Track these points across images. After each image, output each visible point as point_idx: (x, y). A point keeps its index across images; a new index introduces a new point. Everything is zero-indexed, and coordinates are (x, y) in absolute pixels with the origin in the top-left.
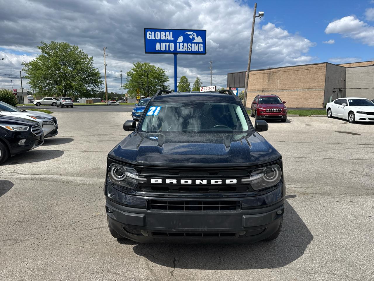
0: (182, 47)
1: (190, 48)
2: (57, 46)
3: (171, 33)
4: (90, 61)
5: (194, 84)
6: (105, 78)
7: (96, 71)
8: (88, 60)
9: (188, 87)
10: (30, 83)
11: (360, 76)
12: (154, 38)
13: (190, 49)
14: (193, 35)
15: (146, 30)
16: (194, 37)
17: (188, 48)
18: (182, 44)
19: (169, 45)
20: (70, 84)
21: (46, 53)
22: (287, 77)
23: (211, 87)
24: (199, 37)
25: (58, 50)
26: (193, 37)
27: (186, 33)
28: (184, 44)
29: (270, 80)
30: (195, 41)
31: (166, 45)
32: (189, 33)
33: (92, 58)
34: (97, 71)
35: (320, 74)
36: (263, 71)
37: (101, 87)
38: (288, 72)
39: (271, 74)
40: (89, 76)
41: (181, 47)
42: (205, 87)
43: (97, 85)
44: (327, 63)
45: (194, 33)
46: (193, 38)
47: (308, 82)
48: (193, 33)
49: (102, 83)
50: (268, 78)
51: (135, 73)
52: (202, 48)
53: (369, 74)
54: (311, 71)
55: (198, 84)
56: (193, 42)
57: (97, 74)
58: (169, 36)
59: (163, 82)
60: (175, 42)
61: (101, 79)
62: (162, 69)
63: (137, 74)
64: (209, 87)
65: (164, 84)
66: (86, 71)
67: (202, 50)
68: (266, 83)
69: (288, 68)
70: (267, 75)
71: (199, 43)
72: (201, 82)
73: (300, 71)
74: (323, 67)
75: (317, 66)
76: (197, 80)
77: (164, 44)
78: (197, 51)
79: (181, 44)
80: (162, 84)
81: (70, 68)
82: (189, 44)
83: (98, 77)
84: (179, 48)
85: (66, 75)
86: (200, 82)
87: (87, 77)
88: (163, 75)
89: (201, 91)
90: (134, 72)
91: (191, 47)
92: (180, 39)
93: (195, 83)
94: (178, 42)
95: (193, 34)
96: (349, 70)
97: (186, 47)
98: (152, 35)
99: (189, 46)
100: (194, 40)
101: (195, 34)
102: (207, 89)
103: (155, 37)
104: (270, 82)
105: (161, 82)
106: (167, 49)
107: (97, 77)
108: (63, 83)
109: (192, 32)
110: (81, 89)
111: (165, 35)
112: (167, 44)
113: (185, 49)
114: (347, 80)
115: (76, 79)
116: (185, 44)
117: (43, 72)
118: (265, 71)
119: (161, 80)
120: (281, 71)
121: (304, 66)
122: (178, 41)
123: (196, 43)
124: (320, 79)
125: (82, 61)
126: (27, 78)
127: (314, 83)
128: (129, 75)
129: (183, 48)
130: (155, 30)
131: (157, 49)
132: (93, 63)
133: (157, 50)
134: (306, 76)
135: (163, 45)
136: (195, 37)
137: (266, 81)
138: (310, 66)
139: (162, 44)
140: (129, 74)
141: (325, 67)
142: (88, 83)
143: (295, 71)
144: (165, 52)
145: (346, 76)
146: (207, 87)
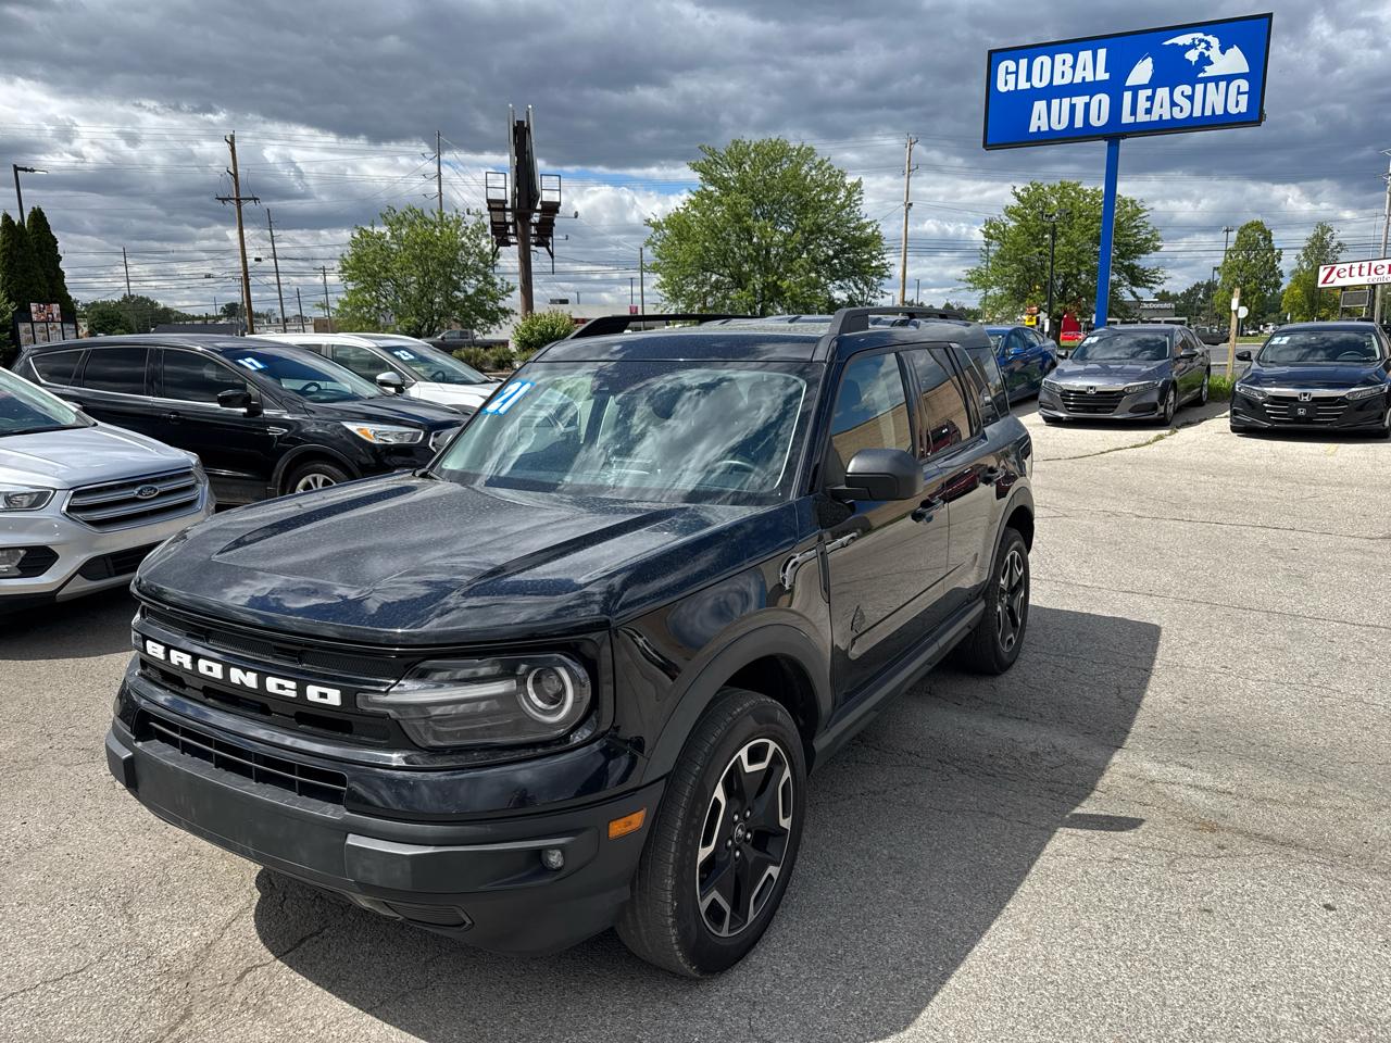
0: (1148, 104)
1: (1186, 104)
2: (749, 154)
3: (1102, 53)
4: (850, 194)
5: (1300, 252)
6: (903, 254)
7: (869, 230)
8: (842, 193)
9: (1273, 267)
10: (662, 285)
12: (1023, 85)
13: (1181, 111)
14: (1203, 45)
15: (995, 57)
16: (1207, 53)
17: (1173, 104)
18: (1149, 92)
19: (1087, 106)
20: (775, 282)
21: (713, 181)
23: (1375, 264)
24: (1235, 53)
25: (750, 166)
26: (1202, 54)
27: (1167, 43)
28: (1154, 93)
30: (1210, 71)
31: (1073, 107)
32: (1183, 40)
33: (858, 185)
34: (874, 232)
37: (880, 288)
40: (844, 251)
41: (1143, 104)
42: (1347, 266)
43: (866, 284)
45: (1210, 38)
46: (1205, 61)
48: (1206, 38)
49: (887, 273)
51: (1014, 226)
52: (1244, 99)
55: (1321, 250)
56: (1201, 75)
57: (872, 242)
58: (1091, 66)
59: (1132, 252)
60: (1115, 87)
61: (883, 258)
62: (1132, 202)
63: (1024, 226)
64: (1366, 264)
65: (1136, 262)
66: (832, 232)
67: (1243, 108)
71: (1229, 78)
72: (1340, 244)
76: (1316, 236)
77: (1066, 101)
78: (1219, 111)
79: (1143, 94)
80: (1126, 263)
81: (783, 228)
82: (1178, 91)
83: (874, 253)
84: (1134, 112)
85: (768, 252)
86: (1334, 244)
87: (836, 256)
88: (1136, 227)
89: (1324, 282)
90: (1012, 224)
91: (1191, 98)
92: (1142, 71)
93: (1304, 249)
94: (1129, 89)
95: (1201, 41)
97: (1163, 104)
98: (1016, 73)
99: (1177, 97)
100: (1207, 68)
101: (1214, 42)
102: (1355, 272)
103: (1029, 79)
105: (1122, 255)
106: (1079, 123)
107: (870, 253)
108: (757, 282)
109: (1200, 35)
110: (808, 300)
111: (1074, 67)
112: (1080, 101)
113: (1162, 111)
115: (796, 265)
116: (1163, 93)
117: (698, 248)
119: (1126, 245)
122: (1129, 83)
123: (1216, 79)
125: (823, 198)
126: (656, 269)
128: (991, 237)
129: (1148, 111)
130: (1030, 52)
131: (1033, 129)
132: (859, 202)
133: (1035, 130)
135: (1061, 106)
136: (1214, 53)
139: (1056, 103)
140: (993, 231)
142: (835, 275)
144: (1070, 136)
146: (1354, 265)
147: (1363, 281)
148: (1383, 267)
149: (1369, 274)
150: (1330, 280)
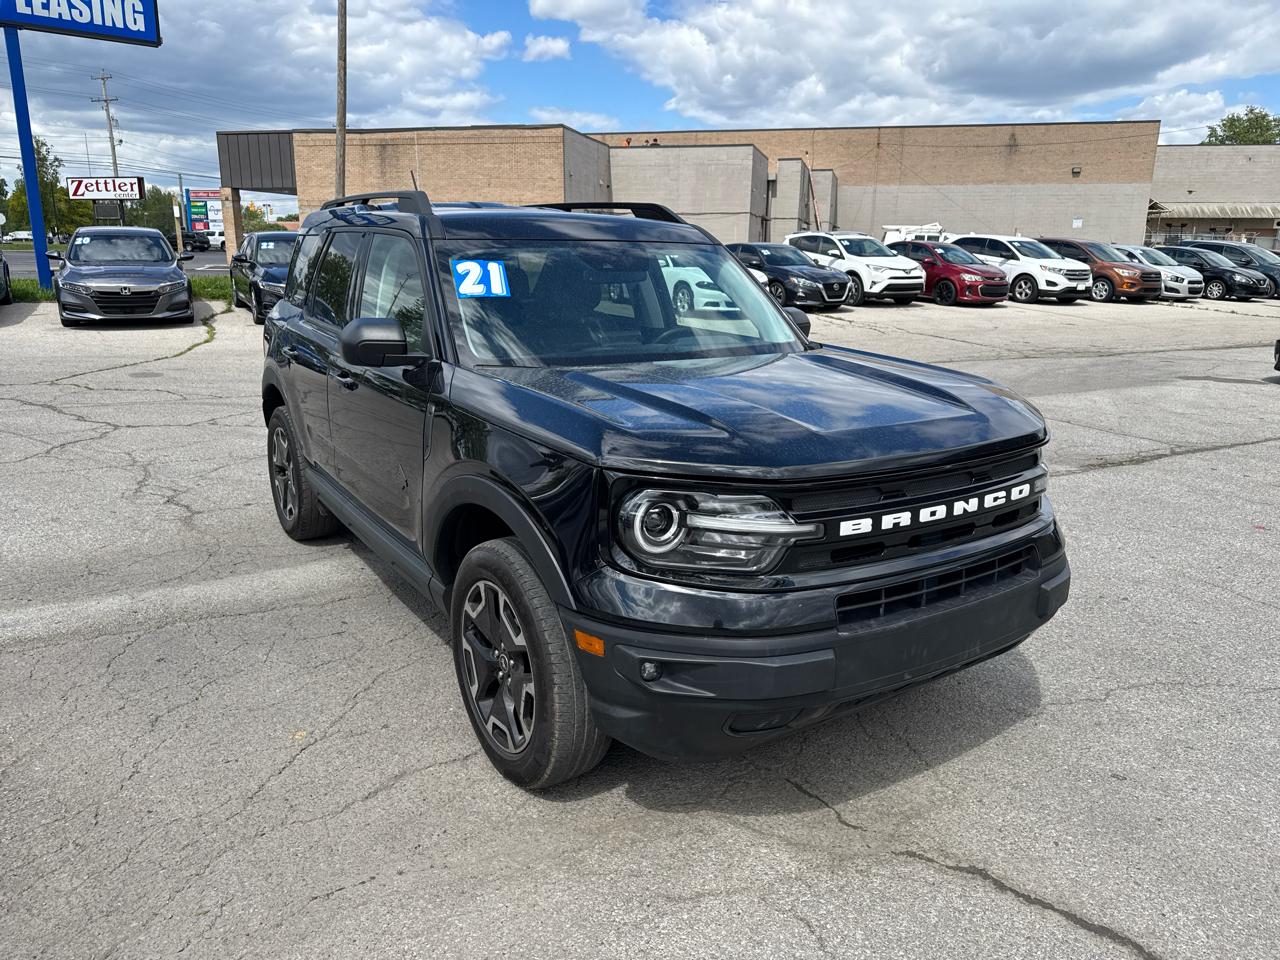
1: (83, 8)
11: (648, 176)
13: (81, 14)
17: (72, 6)
22: (444, 163)
29: (388, 169)
35: (547, 162)
36: (358, 136)
38: (445, 147)
39: (389, 148)
44: (562, 126)
47: (514, 186)
50: (379, 162)
52: (140, 18)
53: (669, 170)
54: (520, 149)
67: (141, 27)
68: (375, 181)
69: (446, 132)
70: (373, 151)
72: (56, 159)
73: (486, 146)
74: (554, 140)
75: (535, 133)
78: (120, 25)
84: (29, 3)
86: (52, 159)
91: (89, 4)
96: (617, 156)
97: (60, 3)
104: (388, 176)
113: (59, 10)
114: (614, 187)
118: (366, 136)
120: (423, 142)
121: (497, 131)
124: (550, 178)
127: (533, 190)
129: (46, 6)
134: (507, 166)
137: (374, 172)
138: (516, 131)
141: (560, 139)
143: (471, 146)
145: (612, 172)
146: (100, 180)
147: (111, 195)
148: (125, 185)
149: (115, 190)
150: (80, 192)
